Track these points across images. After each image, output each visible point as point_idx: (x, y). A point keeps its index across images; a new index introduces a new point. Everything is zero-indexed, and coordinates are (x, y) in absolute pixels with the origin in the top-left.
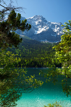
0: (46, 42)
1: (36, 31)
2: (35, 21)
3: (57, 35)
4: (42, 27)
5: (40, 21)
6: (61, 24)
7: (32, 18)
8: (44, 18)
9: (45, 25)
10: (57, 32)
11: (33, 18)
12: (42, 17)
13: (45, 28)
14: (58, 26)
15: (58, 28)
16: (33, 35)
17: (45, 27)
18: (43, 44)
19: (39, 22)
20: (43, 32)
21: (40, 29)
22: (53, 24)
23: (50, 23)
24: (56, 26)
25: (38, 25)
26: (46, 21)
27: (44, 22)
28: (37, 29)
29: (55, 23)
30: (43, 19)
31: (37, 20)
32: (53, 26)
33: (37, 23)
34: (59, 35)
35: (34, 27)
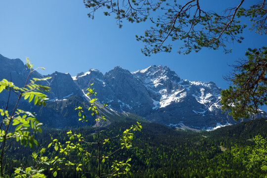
0: (184, 128)
1: (155, 102)
2: (152, 77)
3: (208, 111)
4: (169, 93)
5: (164, 77)
6: (213, 85)
7: (143, 71)
8: (174, 73)
9: (177, 88)
10: (208, 104)
11: (146, 72)
12: (169, 70)
13: (178, 95)
14: (207, 91)
15: (209, 95)
16: (149, 110)
17: (176, 93)
19: (162, 81)
20: (173, 103)
21: (164, 97)
22: (194, 86)
23: (187, 83)
24: (202, 90)
25: (160, 87)
26: (178, 79)
27: (172, 82)
28: (158, 97)
29: (197, 84)
30: (170, 74)
31: (155, 76)
32: (196, 89)
33: (156, 82)
34: (213, 112)
35: (149, 92)
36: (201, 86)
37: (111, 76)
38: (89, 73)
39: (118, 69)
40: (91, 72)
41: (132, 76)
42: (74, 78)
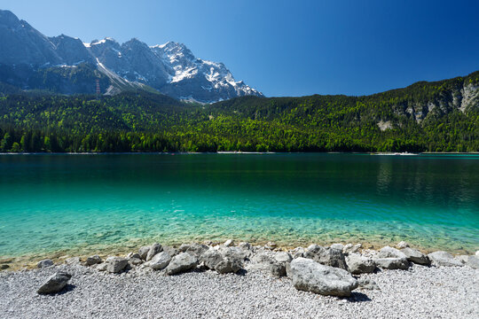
0: (192, 101)
1: (170, 77)
2: (169, 53)
3: (214, 89)
4: (183, 69)
5: (180, 54)
6: (223, 66)
7: (162, 46)
8: (189, 51)
9: (191, 65)
10: (214, 81)
11: (164, 48)
12: (185, 47)
13: (191, 72)
14: (216, 70)
15: (217, 74)
16: (163, 84)
17: (189, 70)
18: (183, 105)
19: (178, 58)
20: (185, 78)
21: (178, 72)
22: (205, 65)
23: (200, 62)
24: (212, 69)
25: (175, 64)
26: (192, 57)
27: (187, 59)
28: (173, 74)
29: (210, 63)
30: (186, 51)
31: (172, 53)
32: (207, 68)
33: (172, 58)
34: (218, 89)
35: (166, 67)
36: (212, 66)
37: (128, 48)
38: (104, 41)
39: (134, 40)
40: (107, 40)
41: (149, 50)
42: (87, 45)
